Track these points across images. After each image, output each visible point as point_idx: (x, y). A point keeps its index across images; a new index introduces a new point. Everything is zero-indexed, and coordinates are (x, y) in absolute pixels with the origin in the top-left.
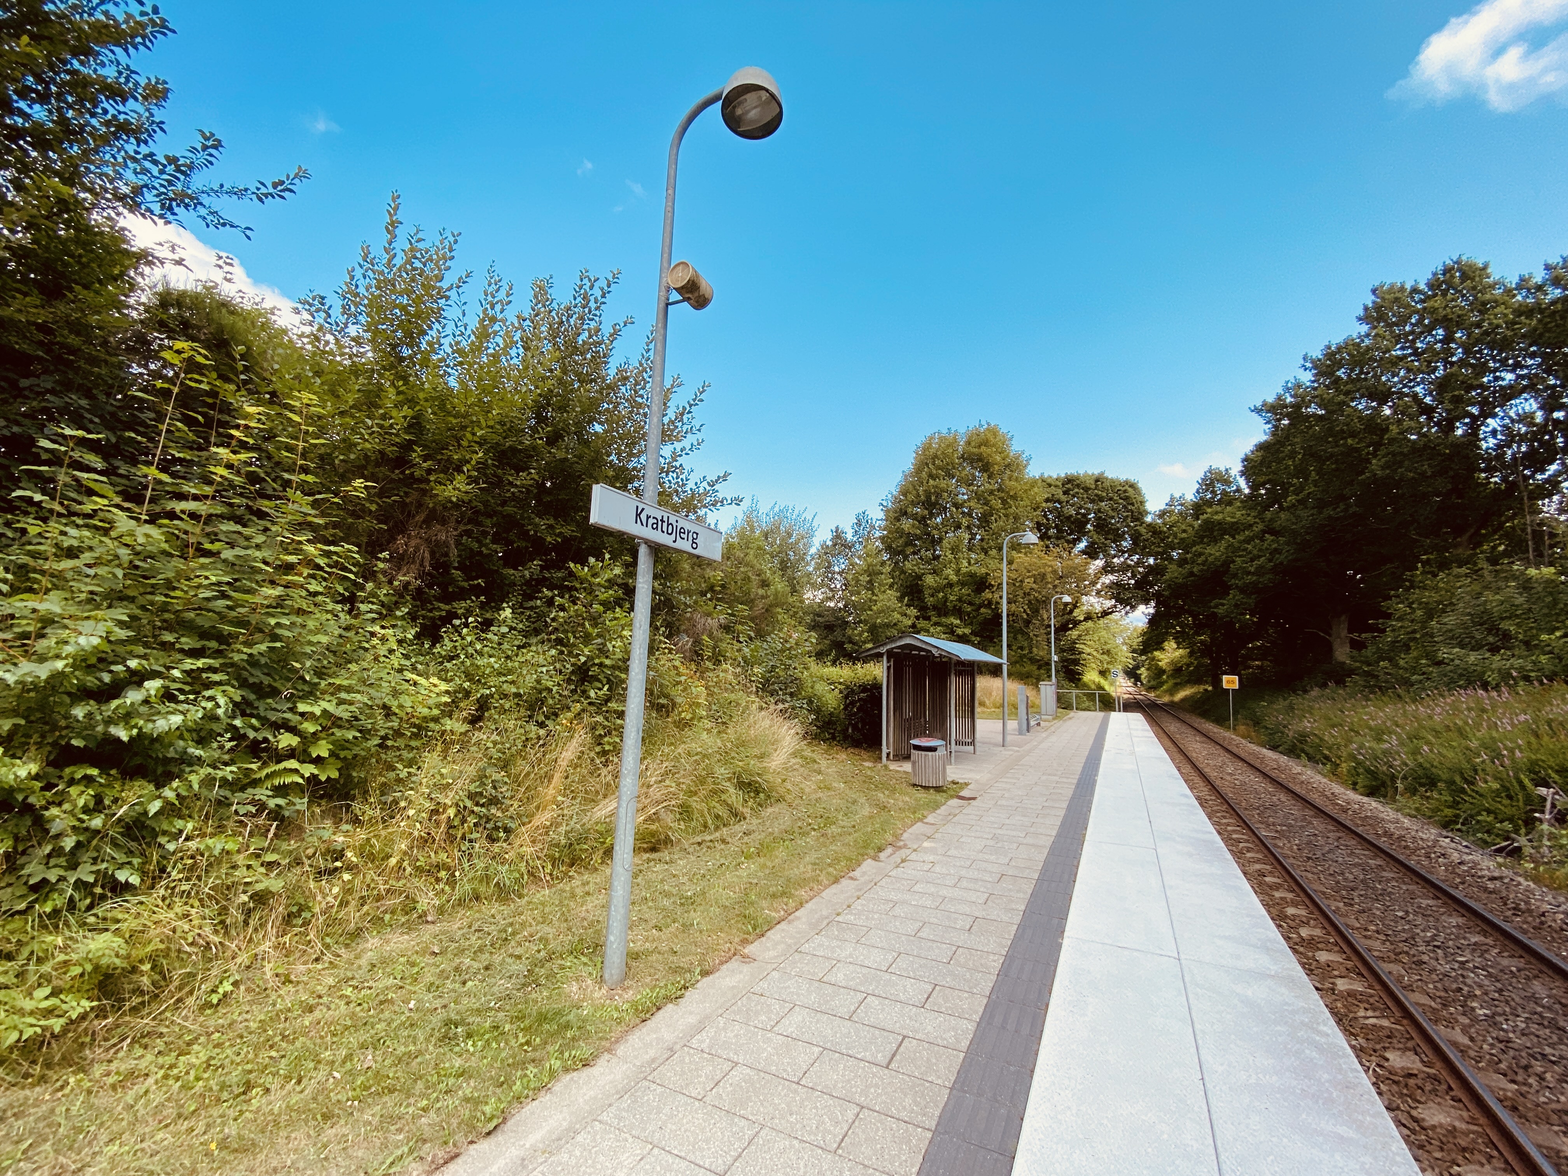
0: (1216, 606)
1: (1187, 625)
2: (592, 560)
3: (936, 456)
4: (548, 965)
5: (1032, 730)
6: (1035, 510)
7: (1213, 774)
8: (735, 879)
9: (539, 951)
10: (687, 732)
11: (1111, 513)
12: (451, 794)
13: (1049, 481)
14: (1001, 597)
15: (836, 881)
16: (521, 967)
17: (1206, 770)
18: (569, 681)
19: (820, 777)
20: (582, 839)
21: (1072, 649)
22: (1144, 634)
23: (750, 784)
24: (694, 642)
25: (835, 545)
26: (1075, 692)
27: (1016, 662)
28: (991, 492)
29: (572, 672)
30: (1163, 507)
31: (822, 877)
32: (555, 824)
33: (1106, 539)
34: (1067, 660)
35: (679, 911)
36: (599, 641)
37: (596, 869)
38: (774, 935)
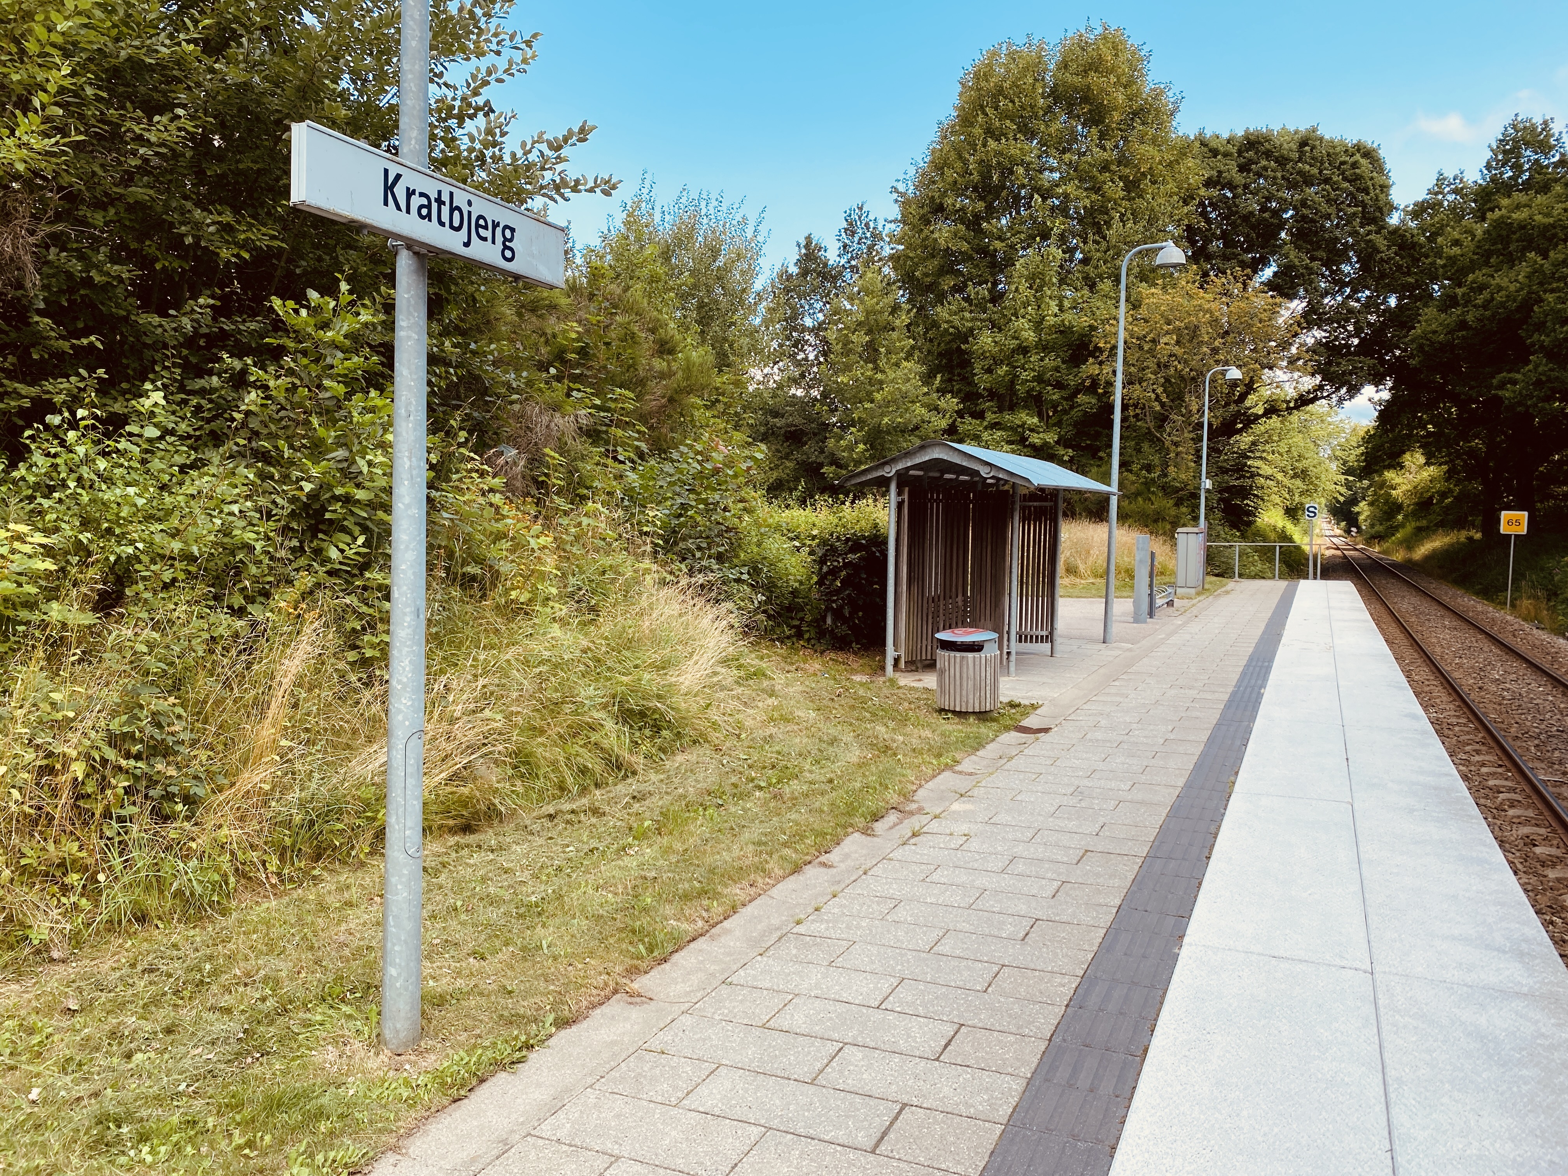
0: (1502, 386)
1: (1448, 421)
2: (313, 295)
3: (1000, 91)
4: (280, 1021)
5: (1157, 614)
6: (1186, 203)
7: (1466, 682)
8: (617, 873)
9: (264, 999)
10: (523, 625)
11: (1324, 208)
12: (74, 738)
13: (1213, 144)
14: (1114, 372)
15: (797, 869)
16: (234, 1026)
17: (1456, 675)
18: (286, 531)
19: (771, 701)
20: (331, 812)
21: (1240, 468)
22: (1368, 439)
23: (642, 714)
24: (531, 461)
25: (804, 273)
26: (1238, 545)
27: (1137, 494)
28: (1105, 167)
29: (292, 515)
30: (1421, 196)
31: (772, 865)
32: (280, 788)
33: (1312, 259)
34: (1229, 489)
35: (517, 926)
36: (341, 453)
37: (362, 864)
38: (684, 959)
